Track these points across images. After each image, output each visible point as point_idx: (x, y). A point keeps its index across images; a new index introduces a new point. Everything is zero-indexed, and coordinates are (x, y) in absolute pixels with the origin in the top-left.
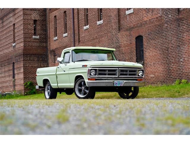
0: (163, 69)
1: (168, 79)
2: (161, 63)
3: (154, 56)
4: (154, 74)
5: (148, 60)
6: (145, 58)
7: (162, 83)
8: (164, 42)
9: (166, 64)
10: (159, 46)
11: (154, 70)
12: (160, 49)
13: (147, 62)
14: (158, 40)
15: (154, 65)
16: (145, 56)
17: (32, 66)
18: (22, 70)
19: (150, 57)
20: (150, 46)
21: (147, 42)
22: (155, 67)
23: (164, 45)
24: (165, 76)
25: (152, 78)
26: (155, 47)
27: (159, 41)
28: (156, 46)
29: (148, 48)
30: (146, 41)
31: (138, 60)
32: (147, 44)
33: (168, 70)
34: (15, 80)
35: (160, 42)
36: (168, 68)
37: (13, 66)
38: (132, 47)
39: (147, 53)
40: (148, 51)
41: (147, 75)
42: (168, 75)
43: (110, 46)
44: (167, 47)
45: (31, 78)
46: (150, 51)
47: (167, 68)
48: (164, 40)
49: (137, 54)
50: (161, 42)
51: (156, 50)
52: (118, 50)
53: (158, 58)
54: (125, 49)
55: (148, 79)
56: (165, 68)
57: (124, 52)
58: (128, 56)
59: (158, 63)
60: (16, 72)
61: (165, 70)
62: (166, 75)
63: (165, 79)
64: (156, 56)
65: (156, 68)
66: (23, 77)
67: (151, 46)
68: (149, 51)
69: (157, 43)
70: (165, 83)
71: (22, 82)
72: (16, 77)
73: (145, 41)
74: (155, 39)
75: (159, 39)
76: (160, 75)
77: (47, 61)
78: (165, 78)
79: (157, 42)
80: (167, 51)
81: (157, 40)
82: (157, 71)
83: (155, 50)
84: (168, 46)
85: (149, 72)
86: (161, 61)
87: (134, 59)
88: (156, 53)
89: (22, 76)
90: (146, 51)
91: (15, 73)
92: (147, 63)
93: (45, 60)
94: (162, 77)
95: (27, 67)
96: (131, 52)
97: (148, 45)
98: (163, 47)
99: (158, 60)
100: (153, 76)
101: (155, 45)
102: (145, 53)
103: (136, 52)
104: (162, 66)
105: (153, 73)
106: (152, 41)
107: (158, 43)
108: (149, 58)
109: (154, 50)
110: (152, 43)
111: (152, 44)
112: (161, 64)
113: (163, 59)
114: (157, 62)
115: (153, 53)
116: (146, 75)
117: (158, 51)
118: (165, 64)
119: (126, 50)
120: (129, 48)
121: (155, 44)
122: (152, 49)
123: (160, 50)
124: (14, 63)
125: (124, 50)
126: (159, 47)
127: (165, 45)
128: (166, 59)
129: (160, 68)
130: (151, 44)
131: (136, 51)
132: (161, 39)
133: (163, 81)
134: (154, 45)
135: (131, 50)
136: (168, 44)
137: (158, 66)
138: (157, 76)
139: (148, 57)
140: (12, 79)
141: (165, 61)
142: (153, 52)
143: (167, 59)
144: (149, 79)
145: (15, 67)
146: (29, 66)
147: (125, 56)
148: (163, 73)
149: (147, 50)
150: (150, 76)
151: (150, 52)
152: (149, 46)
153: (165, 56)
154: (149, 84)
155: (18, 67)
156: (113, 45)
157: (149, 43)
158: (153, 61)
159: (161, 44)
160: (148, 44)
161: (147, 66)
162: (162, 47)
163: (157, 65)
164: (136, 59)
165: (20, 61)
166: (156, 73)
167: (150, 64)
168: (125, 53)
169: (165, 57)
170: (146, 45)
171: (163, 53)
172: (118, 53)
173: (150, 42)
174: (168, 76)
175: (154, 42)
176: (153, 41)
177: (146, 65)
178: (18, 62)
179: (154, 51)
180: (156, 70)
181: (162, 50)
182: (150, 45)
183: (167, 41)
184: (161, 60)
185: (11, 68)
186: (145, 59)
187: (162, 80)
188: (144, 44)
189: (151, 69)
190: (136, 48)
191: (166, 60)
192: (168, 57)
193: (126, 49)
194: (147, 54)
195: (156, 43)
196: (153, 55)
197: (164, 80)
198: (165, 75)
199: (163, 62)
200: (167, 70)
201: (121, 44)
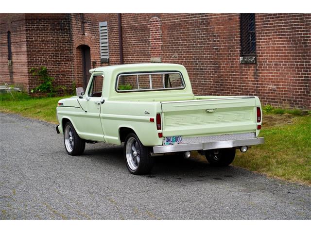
0: (294, 77)
1: (304, 98)
2: (291, 65)
3: (277, 50)
4: (275, 85)
5: (265, 56)
6: (259, 50)
7: (293, 104)
8: (298, 25)
9: (301, 68)
10: (287, 32)
11: (277, 76)
12: (290, 38)
13: (262, 59)
14: (286, 20)
15: (277, 68)
16: (259, 48)
17: (42, 41)
18: (24, 49)
19: (269, 50)
20: (269, 30)
21: (263, 22)
22: (279, 70)
23: (298, 31)
24: (298, 92)
25: (271, 90)
26: (279, 32)
27: (288, 23)
28: (282, 32)
29: (266, 33)
30: (262, 19)
31: (244, 52)
32: (262, 24)
33: (305, 80)
34: (12, 63)
35: (289, 26)
36: (305, 77)
37: (9, 38)
38: (234, 27)
39: (262, 42)
40: (264, 39)
41: (263, 84)
42: (304, 89)
43: (188, 18)
44: (304, 37)
45: (41, 62)
46: (269, 39)
47: (302, 77)
48: (298, 22)
49: (241, 40)
50: (291, 25)
51: (281, 38)
52: (204, 29)
53: (285, 56)
54: (218, 28)
55: (264, 93)
56: (299, 77)
57: (217, 33)
58: (223, 43)
59: (285, 65)
60: (13, 49)
61: (299, 80)
62: (301, 89)
63: (298, 98)
64: (282, 50)
65: (280, 74)
66: (27, 61)
67: (271, 30)
68: (266, 39)
69: (284, 26)
70: (298, 104)
71: (25, 69)
72: (14, 58)
73: (258, 19)
74: (279, 17)
75: (289, 20)
76: (288, 88)
77: (69, 29)
78: (299, 95)
79: (283, 23)
80: (303, 43)
81: (283, 20)
82: (282, 79)
83: (279, 38)
84: (307, 34)
85: (265, 79)
86: (290, 62)
87: (237, 51)
88: (281, 44)
89: (24, 58)
90: (261, 39)
91: (12, 51)
92: (261, 62)
93: (66, 29)
94: (293, 92)
95: (32, 41)
96: (231, 36)
97: (266, 27)
98: (296, 34)
99: (285, 59)
100: (274, 87)
101: (279, 29)
102: (259, 42)
103: (241, 37)
104: (293, 71)
105: (274, 82)
106: (273, 21)
107: (287, 26)
108: (267, 53)
109: (276, 38)
110: (272, 24)
111: (274, 27)
112: (291, 68)
113: (296, 59)
114: (282, 62)
115: (275, 44)
116: (260, 84)
117: (284, 41)
118: (298, 68)
119: (221, 30)
120: (226, 27)
121: (278, 26)
122: (273, 35)
123: (290, 41)
124: (9, 32)
125: (217, 31)
126: (288, 35)
127: (301, 31)
128: (301, 59)
129: (288, 74)
130: (271, 27)
131: (241, 34)
132: (292, 19)
133: (293, 100)
134: (277, 29)
135: (230, 33)
136: (306, 31)
137: (284, 71)
138: (283, 88)
139: (265, 50)
140: (6, 61)
141: (298, 62)
142: (274, 41)
143: (304, 59)
144: (266, 93)
145: (12, 40)
146: (37, 40)
147: (218, 41)
148: (295, 86)
149: (262, 36)
150: (269, 86)
151: (269, 42)
152: (267, 30)
153: (299, 53)
154: (266, 101)
155: (17, 41)
156: (194, 17)
157: (267, 24)
158: (274, 59)
159: (293, 28)
160: (265, 24)
161: (261, 67)
162: (293, 34)
163: (282, 68)
164: (240, 51)
165: (21, 31)
166: (279, 82)
167: (267, 64)
168: (218, 36)
169: (299, 56)
170: (261, 28)
171: (296, 47)
172: (204, 34)
173: (269, 21)
174: (304, 92)
175: (277, 23)
176: (276, 20)
177: (260, 65)
178: (17, 31)
179: (277, 41)
180: (279, 76)
181: (293, 41)
182: (268, 27)
183: (304, 25)
184: (290, 59)
185: (6, 41)
186: (259, 53)
187: (293, 97)
188: (258, 25)
189: (270, 73)
190: (241, 28)
191: (301, 62)
192: (305, 56)
193: (221, 28)
194: (263, 45)
195: (281, 26)
196: (273, 47)
197: (296, 98)
198: (299, 89)
199: (294, 65)
200: (302, 80)
201: (211, 18)
